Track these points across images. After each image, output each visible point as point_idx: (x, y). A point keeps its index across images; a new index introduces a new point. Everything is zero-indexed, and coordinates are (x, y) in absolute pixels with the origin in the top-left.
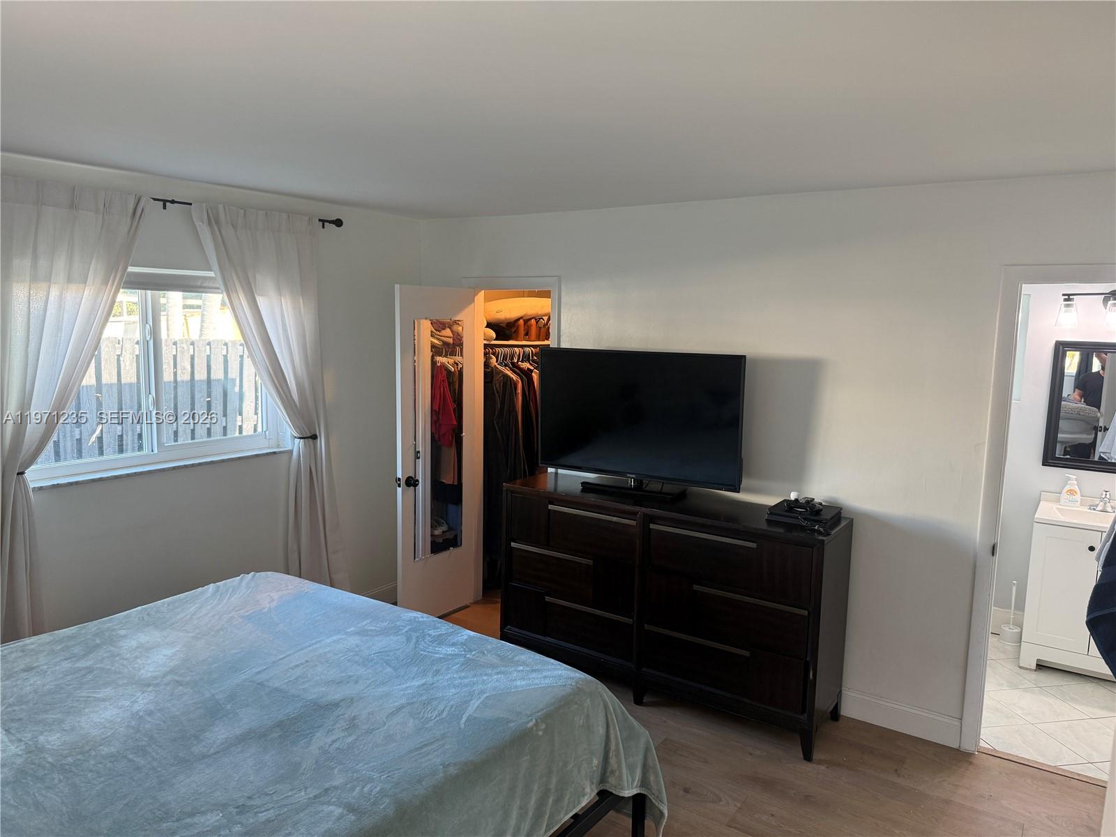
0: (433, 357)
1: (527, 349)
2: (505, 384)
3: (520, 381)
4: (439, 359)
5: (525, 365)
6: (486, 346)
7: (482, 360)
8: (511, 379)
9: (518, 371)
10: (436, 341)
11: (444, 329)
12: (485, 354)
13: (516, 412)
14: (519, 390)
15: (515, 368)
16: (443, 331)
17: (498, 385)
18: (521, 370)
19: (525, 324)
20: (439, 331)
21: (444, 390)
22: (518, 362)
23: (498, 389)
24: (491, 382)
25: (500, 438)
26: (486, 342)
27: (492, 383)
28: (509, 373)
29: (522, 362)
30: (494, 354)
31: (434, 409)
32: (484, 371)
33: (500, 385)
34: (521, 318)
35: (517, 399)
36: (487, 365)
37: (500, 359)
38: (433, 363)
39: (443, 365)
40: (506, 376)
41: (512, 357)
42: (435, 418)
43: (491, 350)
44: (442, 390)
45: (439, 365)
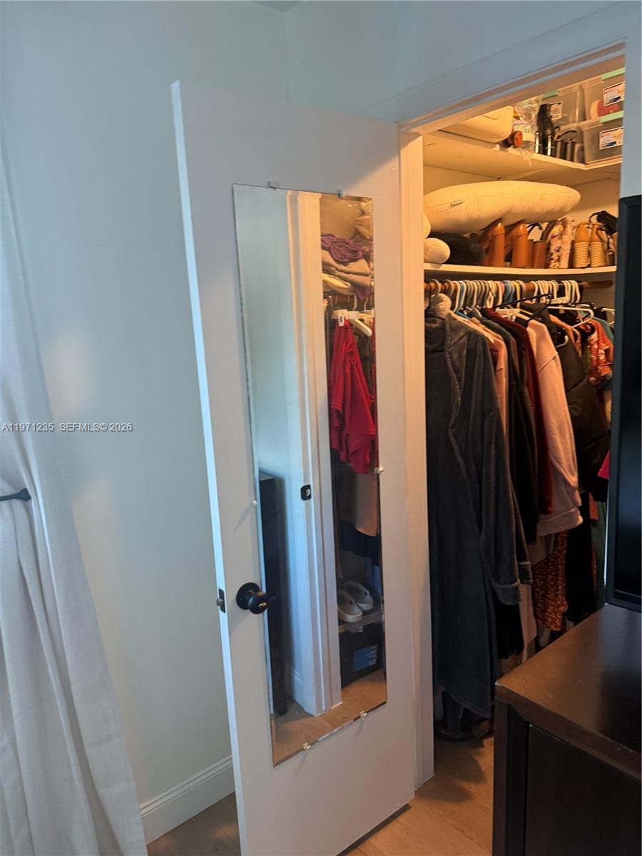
0: (329, 312)
1: (512, 284)
2: (471, 353)
3: (503, 343)
4: (343, 315)
5: (512, 313)
6: (429, 276)
7: (421, 306)
8: (484, 340)
9: (497, 325)
10: (338, 283)
11: (355, 260)
12: (428, 293)
13: (498, 409)
14: (503, 364)
15: (489, 317)
16: (351, 264)
17: (455, 356)
18: (504, 323)
19: (506, 234)
20: (345, 264)
21: (352, 369)
22: (495, 307)
23: (458, 364)
24: (441, 350)
25: (463, 467)
26: (429, 267)
27: (443, 351)
28: (480, 329)
29: (501, 307)
30: (445, 292)
31: (332, 407)
32: (426, 327)
33: (460, 356)
34: (499, 220)
35: (498, 381)
36: (430, 314)
37: (460, 302)
38: (331, 324)
39: (349, 324)
40: (472, 334)
41: (483, 297)
42: (336, 424)
43: (439, 284)
44: (348, 371)
45: (341, 324)
